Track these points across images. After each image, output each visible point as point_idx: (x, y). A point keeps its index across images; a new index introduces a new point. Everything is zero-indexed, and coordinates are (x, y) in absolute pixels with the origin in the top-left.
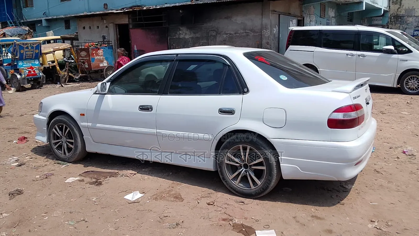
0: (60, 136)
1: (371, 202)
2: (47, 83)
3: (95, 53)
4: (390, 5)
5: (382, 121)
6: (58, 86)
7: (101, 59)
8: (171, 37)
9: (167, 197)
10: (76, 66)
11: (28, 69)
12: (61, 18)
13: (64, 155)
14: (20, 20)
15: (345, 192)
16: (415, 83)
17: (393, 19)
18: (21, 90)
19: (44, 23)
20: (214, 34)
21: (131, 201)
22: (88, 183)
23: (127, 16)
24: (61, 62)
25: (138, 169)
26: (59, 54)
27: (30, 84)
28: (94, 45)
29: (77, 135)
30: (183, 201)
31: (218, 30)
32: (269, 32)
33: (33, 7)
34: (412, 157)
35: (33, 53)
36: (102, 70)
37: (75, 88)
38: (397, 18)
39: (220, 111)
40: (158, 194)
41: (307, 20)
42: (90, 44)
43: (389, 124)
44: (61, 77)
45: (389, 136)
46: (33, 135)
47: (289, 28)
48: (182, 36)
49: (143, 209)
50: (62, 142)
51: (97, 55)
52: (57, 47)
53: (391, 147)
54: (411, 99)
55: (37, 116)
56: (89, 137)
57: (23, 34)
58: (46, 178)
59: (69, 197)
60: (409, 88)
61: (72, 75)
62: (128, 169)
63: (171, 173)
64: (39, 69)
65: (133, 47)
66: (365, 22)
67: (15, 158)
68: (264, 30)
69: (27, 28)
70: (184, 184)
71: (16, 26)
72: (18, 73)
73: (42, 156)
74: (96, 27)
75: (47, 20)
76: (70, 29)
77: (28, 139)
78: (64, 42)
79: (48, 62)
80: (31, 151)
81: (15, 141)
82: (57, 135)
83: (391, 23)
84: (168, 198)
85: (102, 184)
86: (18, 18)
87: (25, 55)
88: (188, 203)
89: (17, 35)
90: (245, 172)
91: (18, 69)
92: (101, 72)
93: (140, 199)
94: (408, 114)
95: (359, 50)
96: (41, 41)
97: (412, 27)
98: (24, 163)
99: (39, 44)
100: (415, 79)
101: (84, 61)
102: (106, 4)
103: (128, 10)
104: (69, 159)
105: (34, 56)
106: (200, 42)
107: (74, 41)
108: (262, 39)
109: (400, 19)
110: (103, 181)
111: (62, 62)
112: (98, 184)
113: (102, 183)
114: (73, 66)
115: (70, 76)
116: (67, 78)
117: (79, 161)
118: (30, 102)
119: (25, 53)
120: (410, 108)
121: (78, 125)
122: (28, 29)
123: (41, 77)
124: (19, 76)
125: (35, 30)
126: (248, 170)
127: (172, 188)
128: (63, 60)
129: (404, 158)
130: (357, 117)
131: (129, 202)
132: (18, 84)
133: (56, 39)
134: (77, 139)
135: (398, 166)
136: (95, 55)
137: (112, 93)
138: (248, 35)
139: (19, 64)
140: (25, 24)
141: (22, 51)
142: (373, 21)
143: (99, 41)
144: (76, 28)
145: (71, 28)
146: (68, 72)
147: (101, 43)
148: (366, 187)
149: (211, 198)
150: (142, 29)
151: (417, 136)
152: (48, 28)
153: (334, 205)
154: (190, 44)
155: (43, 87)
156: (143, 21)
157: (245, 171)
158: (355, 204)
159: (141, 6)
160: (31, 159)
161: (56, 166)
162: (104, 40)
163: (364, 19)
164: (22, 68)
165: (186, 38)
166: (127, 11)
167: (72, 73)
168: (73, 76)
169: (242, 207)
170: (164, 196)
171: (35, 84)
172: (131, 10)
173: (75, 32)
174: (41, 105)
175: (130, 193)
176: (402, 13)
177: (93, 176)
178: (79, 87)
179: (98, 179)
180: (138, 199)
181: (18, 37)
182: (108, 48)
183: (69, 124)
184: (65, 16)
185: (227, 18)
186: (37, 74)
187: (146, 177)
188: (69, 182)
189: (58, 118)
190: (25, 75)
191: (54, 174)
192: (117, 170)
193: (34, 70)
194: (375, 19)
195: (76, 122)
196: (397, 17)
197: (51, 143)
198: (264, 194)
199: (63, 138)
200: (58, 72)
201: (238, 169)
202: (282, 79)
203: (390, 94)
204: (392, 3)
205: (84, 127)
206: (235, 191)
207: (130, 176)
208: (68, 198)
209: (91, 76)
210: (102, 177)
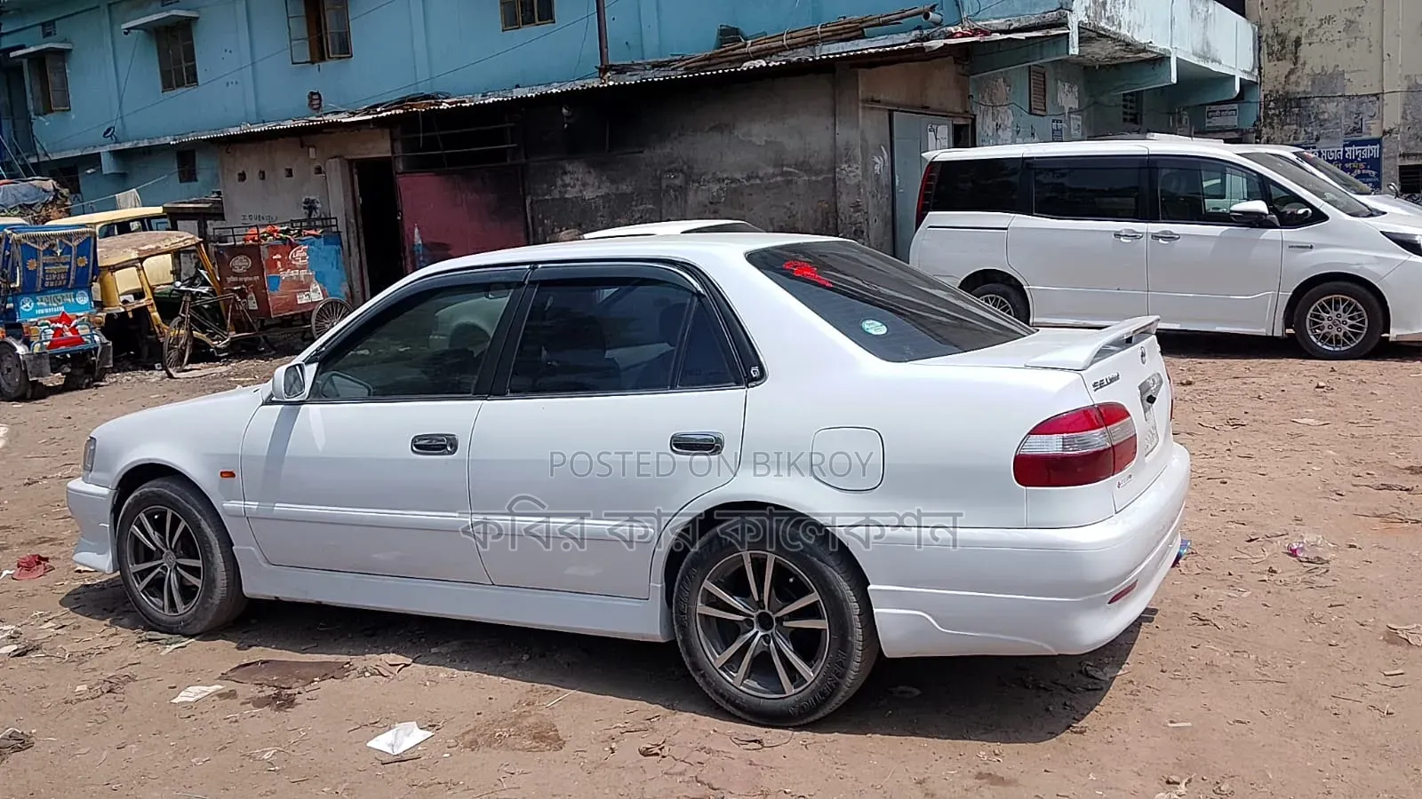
0: (154, 549)
1: (1171, 722)
2: (119, 367)
3: (278, 259)
4: (1262, 63)
5: (1229, 450)
6: (156, 376)
7: (302, 279)
8: (535, 198)
9: (510, 736)
10: (215, 307)
11: (52, 322)
12: (164, 145)
13: (169, 612)
14: (24, 155)
15: (1091, 693)
16: (1341, 320)
17: (1274, 109)
18: (29, 395)
19: (108, 166)
20: (677, 182)
21: (390, 754)
22: (249, 703)
23: (387, 131)
24: (165, 294)
25: (418, 649)
26: (159, 269)
27: (60, 374)
28: (275, 234)
29: (213, 544)
30: (561, 748)
31: (690, 168)
32: (857, 168)
33: (68, 113)
34: (1317, 568)
35: (69, 269)
36: (305, 317)
37: (216, 381)
38: (1288, 104)
39: (677, 446)
40: (479, 730)
41: (985, 125)
42: (262, 231)
43: (1253, 460)
44: (166, 346)
45: (1249, 500)
46: (67, 549)
47: (923, 155)
48: (571, 194)
49: (427, 781)
50: (165, 568)
51: (288, 265)
52: (152, 244)
53: (1253, 537)
54: (1332, 373)
55: (77, 484)
56: (253, 549)
57: (35, 204)
58: (108, 692)
59: (185, 750)
60: (1324, 337)
61: (204, 335)
62: (384, 649)
63: (525, 657)
64: (91, 324)
65: (410, 236)
66: (1184, 122)
67: (5, 628)
68: (842, 163)
69: (50, 184)
70: (566, 690)
71: (13, 176)
72: (20, 339)
73: (97, 617)
74: (283, 172)
75: (118, 155)
76: (196, 180)
77: (51, 563)
78: (175, 228)
79: (119, 295)
80: (61, 603)
81: (7, 572)
82: (145, 546)
83: (1268, 121)
84: (511, 741)
85: (297, 704)
86: (17, 149)
87: (41, 277)
88: (580, 754)
89: (14, 209)
90: (762, 640)
91: (19, 326)
92: (301, 323)
93: (420, 748)
94: (1317, 423)
95: (1153, 218)
96: (99, 226)
97: (1337, 133)
98: (36, 644)
99: (89, 238)
100: (1342, 307)
101: (244, 286)
102: (318, 93)
103: (389, 113)
104: (188, 624)
105: (72, 277)
106: (633, 211)
107: (208, 222)
108: (838, 194)
109: (1298, 106)
110: (299, 693)
111: (170, 294)
112: (281, 705)
113: (296, 701)
114: (206, 306)
115: (196, 340)
116: (188, 347)
117: (221, 630)
118: (58, 434)
119: (41, 269)
120: (1325, 402)
121: (215, 509)
122: (52, 188)
123: (96, 349)
124: (21, 349)
125: (75, 190)
126: (772, 633)
127: (528, 705)
128: (172, 287)
129: (1290, 571)
130: (1109, 445)
131: (383, 759)
132: (18, 374)
133: (150, 218)
134: (213, 555)
135: (1270, 600)
136: (282, 267)
137: (324, 398)
138: (790, 182)
139: (22, 308)
140: (40, 169)
141: (32, 264)
142: (1209, 118)
143: (294, 219)
144: (217, 175)
145: (199, 177)
146: (191, 327)
147: (299, 224)
148: (1162, 671)
149: (655, 734)
150: (438, 174)
151: (1338, 497)
152: (122, 180)
153: (1053, 734)
154: (601, 216)
155: (105, 381)
156: (441, 145)
157: (763, 637)
158: (1119, 729)
159: (433, 98)
160: (59, 631)
161: (143, 650)
162: (310, 215)
163: (1179, 112)
164: (32, 320)
165: (587, 198)
166: (384, 114)
167: (203, 329)
168: (209, 341)
169: (754, 756)
170: (500, 735)
171: (79, 372)
172: (398, 112)
173: (213, 192)
174: (92, 448)
175: (387, 728)
176: (1301, 89)
177: (265, 679)
178: (229, 376)
179: (283, 686)
180: (413, 750)
181: (21, 215)
182: (323, 243)
183: (185, 507)
184: (177, 137)
185: (719, 128)
186: (85, 340)
187: (443, 673)
188: (186, 702)
189: (148, 487)
190: (45, 343)
191: (137, 678)
192: (349, 654)
193: (72, 325)
194: (1215, 111)
195: (209, 500)
196: (1286, 103)
197: (125, 572)
198: (827, 710)
199: (167, 554)
200: (156, 328)
201: (742, 631)
202: (870, 331)
203: (1262, 360)
204: (1266, 56)
205: (236, 515)
206: (733, 704)
207: (389, 674)
208: (180, 754)
209: (269, 337)
210: (295, 679)
